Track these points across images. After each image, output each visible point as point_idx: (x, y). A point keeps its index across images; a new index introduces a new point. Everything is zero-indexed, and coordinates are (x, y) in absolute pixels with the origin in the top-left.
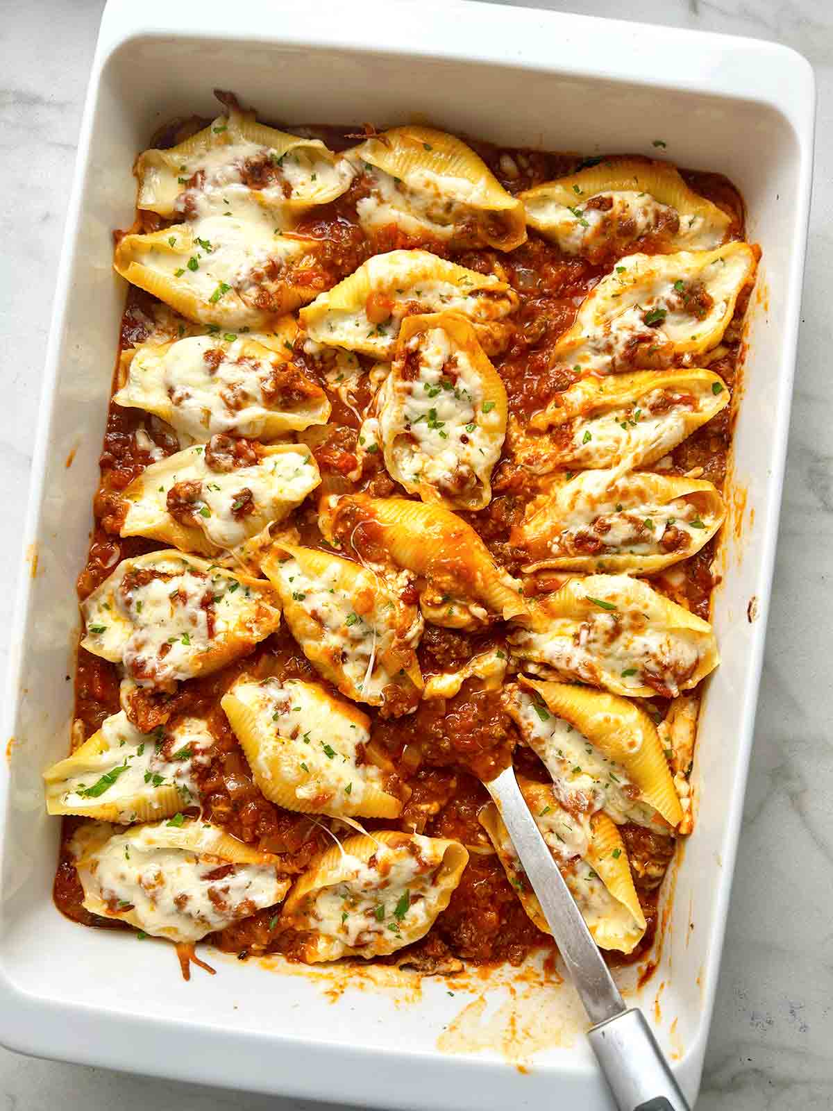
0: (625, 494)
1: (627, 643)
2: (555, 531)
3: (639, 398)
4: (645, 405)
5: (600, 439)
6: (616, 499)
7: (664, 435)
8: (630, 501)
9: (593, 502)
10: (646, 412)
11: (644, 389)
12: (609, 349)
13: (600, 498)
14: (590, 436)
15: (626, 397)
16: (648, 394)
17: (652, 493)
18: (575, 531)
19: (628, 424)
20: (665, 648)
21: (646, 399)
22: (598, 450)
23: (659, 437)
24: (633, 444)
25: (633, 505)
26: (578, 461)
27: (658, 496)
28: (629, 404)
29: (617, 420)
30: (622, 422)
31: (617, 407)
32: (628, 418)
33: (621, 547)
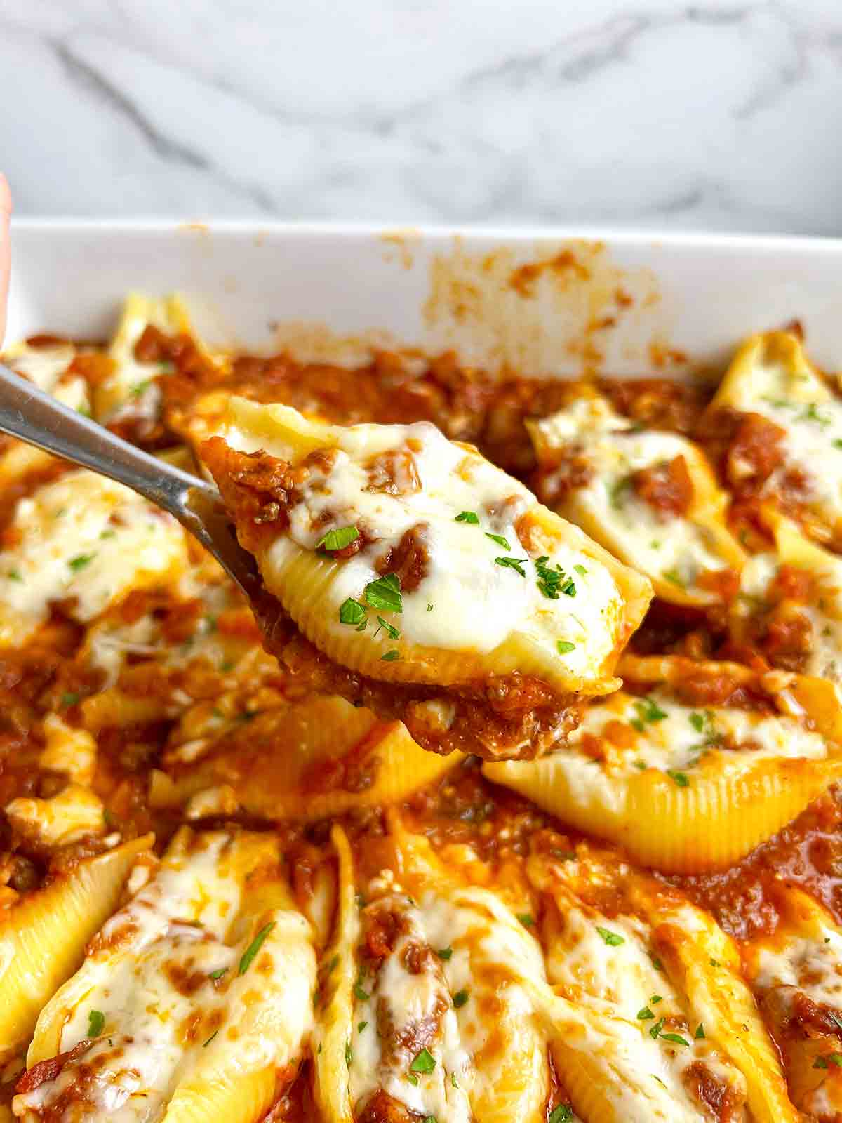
0: (491, 1007)
1: (161, 1010)
2: (413, 885)
3: (711, 1039)
4: (701, 1052)
5: (611, 965)
6: (478, 990)
7: (640, 1098)
8: (477, 1024)
9: (471, 941)
10: (687, 1056)
11: (735, 1049)
12: (811, 978)
13: (482, 953)
14: (613, 944)
15: (708, 1012)
16: (727, 1059)
17: (498, 1075)
18: (414, 915)
19: (651, 1023)
20: (131, 1085)
21: (713, 1054)
22: (586, 959)
23: (636, 1088)
24: (608, 1024)
25: (469, 1031)
26: (561, 924)
27: (492, 1092)
28: (695, 1021)
29: (657, 1000)
30: (654, 1010)
31: (684, 999)
32: (666, 1020)
33: (374, 1001)
